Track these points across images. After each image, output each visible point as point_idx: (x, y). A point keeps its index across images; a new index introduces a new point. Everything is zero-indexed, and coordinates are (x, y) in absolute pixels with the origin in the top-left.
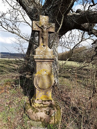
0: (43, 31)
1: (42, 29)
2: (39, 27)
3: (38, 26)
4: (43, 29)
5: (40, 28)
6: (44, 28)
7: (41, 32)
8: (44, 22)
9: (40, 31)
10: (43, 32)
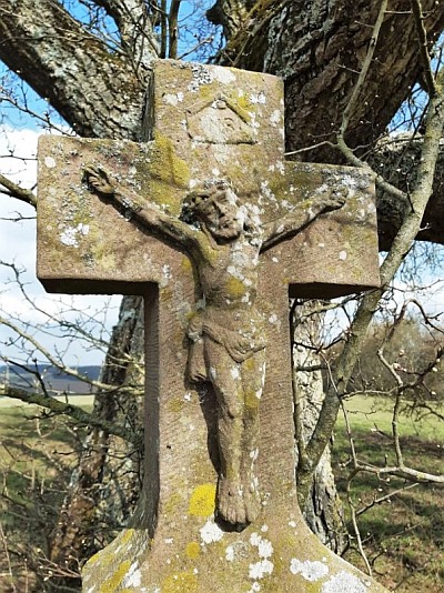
0: (211, 278)
1: (189, 247)
2: (137, 219)
3: (123, 209)
4: (208, 246)
5: (159, 245)
6: (221, 240)
7: (176, 308)
8: (223, 153)
9: (164, 278)
10: (209, 293)
